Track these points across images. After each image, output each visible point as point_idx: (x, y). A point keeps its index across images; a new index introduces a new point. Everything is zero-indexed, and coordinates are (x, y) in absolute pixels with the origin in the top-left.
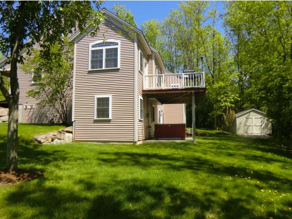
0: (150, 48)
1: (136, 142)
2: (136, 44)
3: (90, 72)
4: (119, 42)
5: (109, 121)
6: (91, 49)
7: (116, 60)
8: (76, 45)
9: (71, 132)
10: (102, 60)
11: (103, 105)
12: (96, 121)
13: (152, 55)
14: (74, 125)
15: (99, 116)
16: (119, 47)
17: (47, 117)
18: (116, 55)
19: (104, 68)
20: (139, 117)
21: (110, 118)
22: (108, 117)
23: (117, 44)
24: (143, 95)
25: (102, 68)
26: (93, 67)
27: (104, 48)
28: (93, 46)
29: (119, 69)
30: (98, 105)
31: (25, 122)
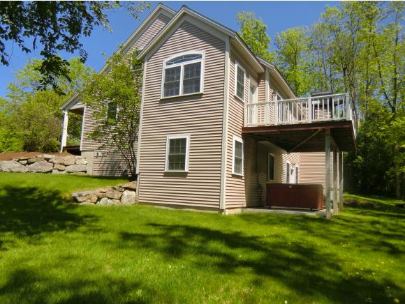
0: (259, 61)
1: (222, 210)
2: (227, 54)
3: (162, 101)
4: (203, 53)
5: (185, 175)
6: (165, 67)
7: (198, 81)
8: (146, 63)
9: (135, 190)
10: (179, 82)
11: (178, 150)
12: (167, 175)
13: (264, 74)
14: (138, 179)
15: (171, 167)
16: (202, 61)
17: (119, 167)
18: (199, 73)
19: (181, 94)
20: (233, 170)
21: (187, 170)
22: (184, 169)
23: (200, 56)
24: (244, 136)
25: (178, 94)
26: (166, 94)
27: (182, 65)
28: (168, 64)
29: (202, 94)
30: (171, 149)
31: (96, 174)
